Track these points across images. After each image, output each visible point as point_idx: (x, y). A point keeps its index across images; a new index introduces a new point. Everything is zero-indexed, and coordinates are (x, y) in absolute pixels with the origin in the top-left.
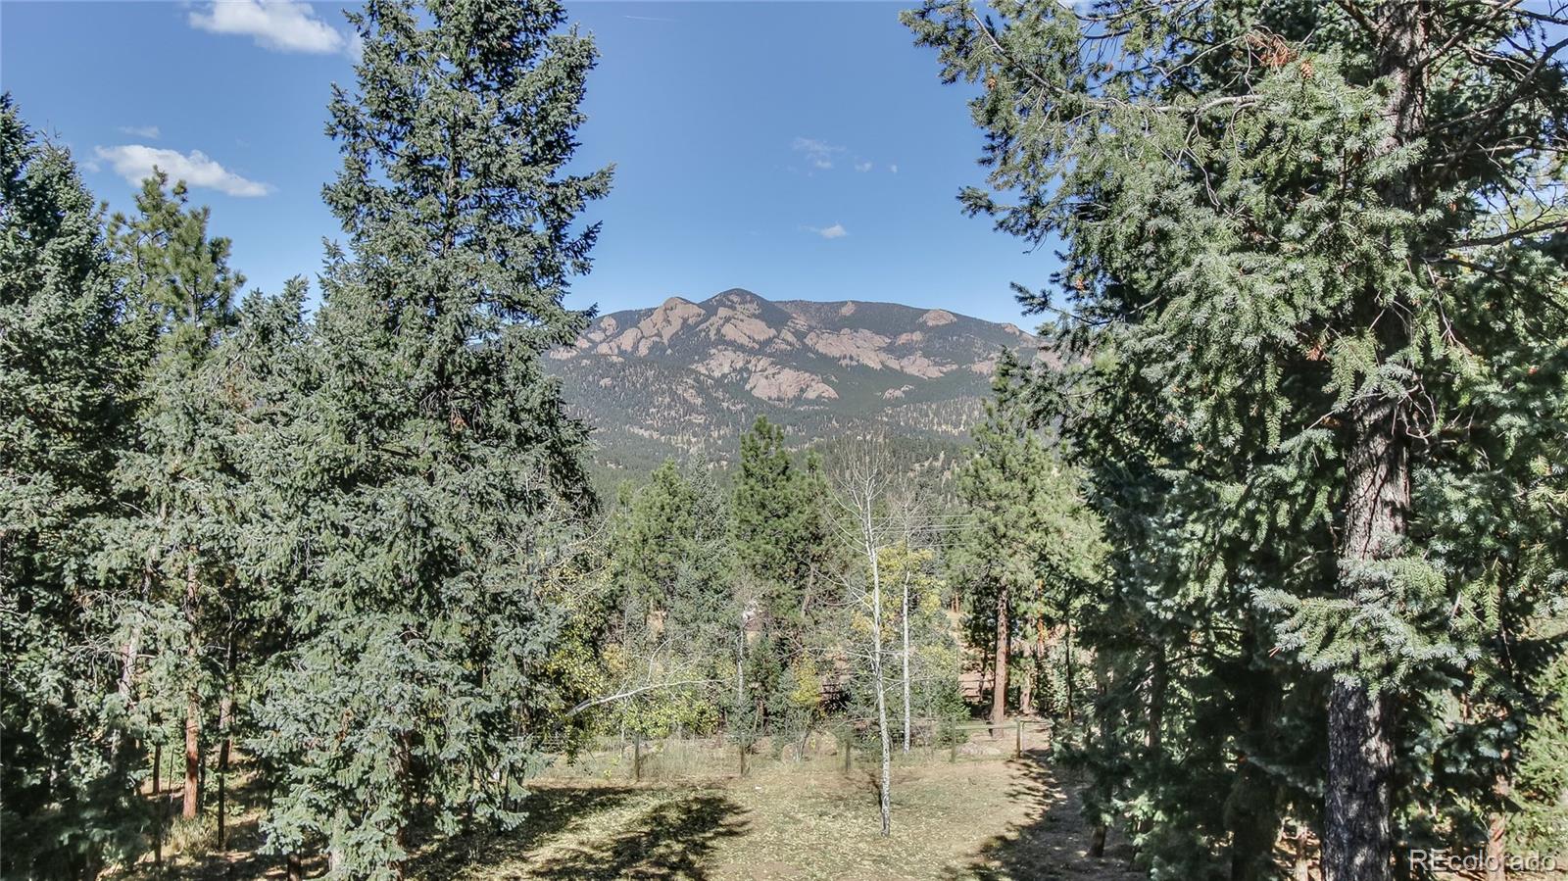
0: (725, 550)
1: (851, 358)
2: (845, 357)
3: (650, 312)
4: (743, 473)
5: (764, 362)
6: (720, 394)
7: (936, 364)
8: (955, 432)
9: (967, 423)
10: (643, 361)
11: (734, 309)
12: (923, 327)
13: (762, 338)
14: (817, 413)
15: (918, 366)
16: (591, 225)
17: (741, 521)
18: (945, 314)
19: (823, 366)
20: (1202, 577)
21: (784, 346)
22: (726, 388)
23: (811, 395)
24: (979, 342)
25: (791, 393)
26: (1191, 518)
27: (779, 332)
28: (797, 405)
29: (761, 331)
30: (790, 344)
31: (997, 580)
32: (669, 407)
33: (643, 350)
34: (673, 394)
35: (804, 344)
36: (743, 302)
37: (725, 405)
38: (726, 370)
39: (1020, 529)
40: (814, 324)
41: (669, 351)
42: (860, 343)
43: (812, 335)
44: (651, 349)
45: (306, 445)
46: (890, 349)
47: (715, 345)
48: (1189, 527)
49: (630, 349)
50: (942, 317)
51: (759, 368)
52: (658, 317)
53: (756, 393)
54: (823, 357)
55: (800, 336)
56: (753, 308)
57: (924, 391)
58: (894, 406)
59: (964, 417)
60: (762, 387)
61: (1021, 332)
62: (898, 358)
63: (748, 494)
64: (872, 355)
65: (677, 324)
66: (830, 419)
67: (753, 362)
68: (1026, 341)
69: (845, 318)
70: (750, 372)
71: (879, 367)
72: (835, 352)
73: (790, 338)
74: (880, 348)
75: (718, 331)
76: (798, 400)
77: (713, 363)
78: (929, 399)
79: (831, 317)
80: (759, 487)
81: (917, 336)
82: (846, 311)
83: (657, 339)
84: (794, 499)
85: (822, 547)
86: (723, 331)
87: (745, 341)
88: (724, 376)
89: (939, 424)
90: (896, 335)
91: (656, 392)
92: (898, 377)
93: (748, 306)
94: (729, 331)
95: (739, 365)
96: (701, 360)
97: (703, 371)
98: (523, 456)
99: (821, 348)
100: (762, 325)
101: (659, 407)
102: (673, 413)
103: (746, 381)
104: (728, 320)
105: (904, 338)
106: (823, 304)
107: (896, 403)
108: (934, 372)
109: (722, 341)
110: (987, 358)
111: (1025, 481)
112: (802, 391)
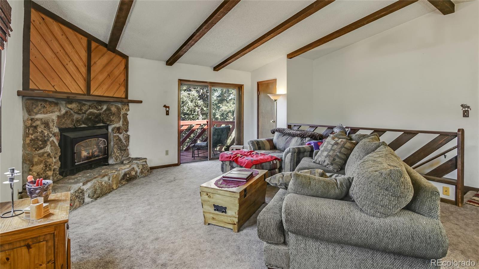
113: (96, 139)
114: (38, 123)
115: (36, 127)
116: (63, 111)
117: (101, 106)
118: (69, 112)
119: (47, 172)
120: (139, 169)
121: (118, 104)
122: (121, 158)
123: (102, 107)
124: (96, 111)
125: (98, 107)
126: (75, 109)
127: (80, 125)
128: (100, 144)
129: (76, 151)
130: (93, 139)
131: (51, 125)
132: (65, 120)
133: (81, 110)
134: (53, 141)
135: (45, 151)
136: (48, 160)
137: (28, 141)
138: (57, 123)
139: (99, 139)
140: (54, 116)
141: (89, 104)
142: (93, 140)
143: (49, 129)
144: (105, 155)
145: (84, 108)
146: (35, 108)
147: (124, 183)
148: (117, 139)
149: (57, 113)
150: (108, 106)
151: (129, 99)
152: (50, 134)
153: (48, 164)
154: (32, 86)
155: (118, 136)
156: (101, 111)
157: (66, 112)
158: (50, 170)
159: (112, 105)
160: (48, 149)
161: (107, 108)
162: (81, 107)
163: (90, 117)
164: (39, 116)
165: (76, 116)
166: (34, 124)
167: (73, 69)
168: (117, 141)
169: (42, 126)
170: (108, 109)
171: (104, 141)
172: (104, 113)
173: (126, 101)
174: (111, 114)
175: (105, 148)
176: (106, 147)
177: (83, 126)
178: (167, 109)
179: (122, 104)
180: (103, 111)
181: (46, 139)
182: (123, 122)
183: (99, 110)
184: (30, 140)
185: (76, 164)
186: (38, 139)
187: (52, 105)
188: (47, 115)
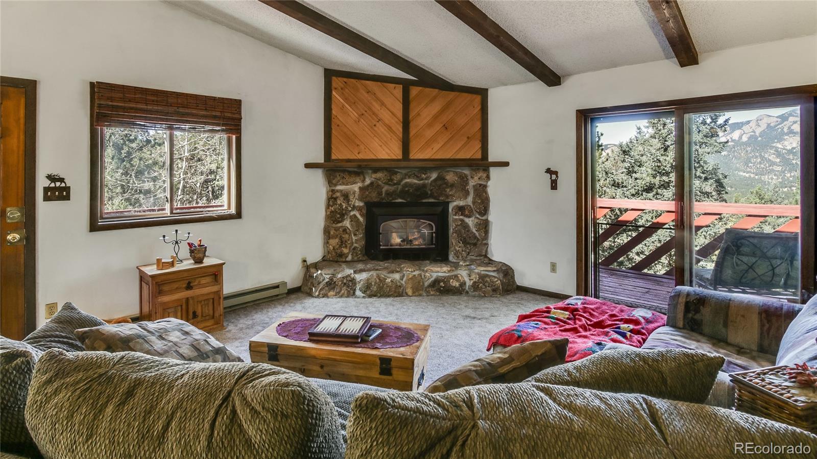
3: (748, 122)
10: (745, 144)
32: (760, 163)
33: (745, 139)
34: (762, 158)
41: (760, 139)
44: (749, 138)
45: (642, 180)
47: (786, 134)
49: (737, 139)
52: (753, 124)
65: (763, 126)
75: (789, 128)
77: (785, 142)
83: (753, 134)
91: (753, 157)
96: (779, 142)
97: (780, 146)
98: (707, 183)
101: (754, 163)
102: (762, 166)
113: (416, 220)
114: (338, 194)
115: (335, 199)
116: (368, 182)
117: (426, 174)
118: (375, 182)
119: (343, 249)
120: (470, 280)
121: (462, 170)
122: (465, 255)
123: (429, 174)
124: (416, 181)
125: (419, 176)
126: (382, 179)
127: (393, 199)
128: (422, 228)
129: (382, 231)
130: (409, 219)
131: (351, 197)
132: (370, 193)
133: (391, 180)
134: (355, 215)
135: (344, 225)
136: (343, 236)
137: (329, 213)
138: (359, 195)
139: (419, 221)
140: (356, 187)
141: (404, 172)
142: (410, 221)
143: (348, 202)
144: (432, 245)
145: (396, 178)
146: (334, 179)
147: (432, 293)
148: (459, 225)
149: (360, 185)
150: (439, 174)
151: (489, 161)
152: (349, 208)
153: (343, 240)
154: (333, 157)
155: (462, 221)
156: (426, 181)
157: (372, 184)
158: (346, 247)
159: (448, 171)
160: (347, 223)
161: (438, 177)
162: (390, 176)
163: (407, 189)
164: (339, 187)
165: (386, 188)
166: (334, 196)
167: (383, 130)
168: (458, 227)
169: (342, 199)
170: (440, 178)
171: (429, 224)
172: (433, 184)
173: (482, 164)
174: (447, 185)
175: (432, 235)
176: (434, 235)
177: (400, 200)
178: (554, 177)
179: (472, 170)
180: (431, 181)
181: (344, 212)
182: (474, 198)
183: (422, 179)
184: (330, 212)
185: (381, 247)
186: (337, 212)
187: (352, 176)
188: (347, 186)
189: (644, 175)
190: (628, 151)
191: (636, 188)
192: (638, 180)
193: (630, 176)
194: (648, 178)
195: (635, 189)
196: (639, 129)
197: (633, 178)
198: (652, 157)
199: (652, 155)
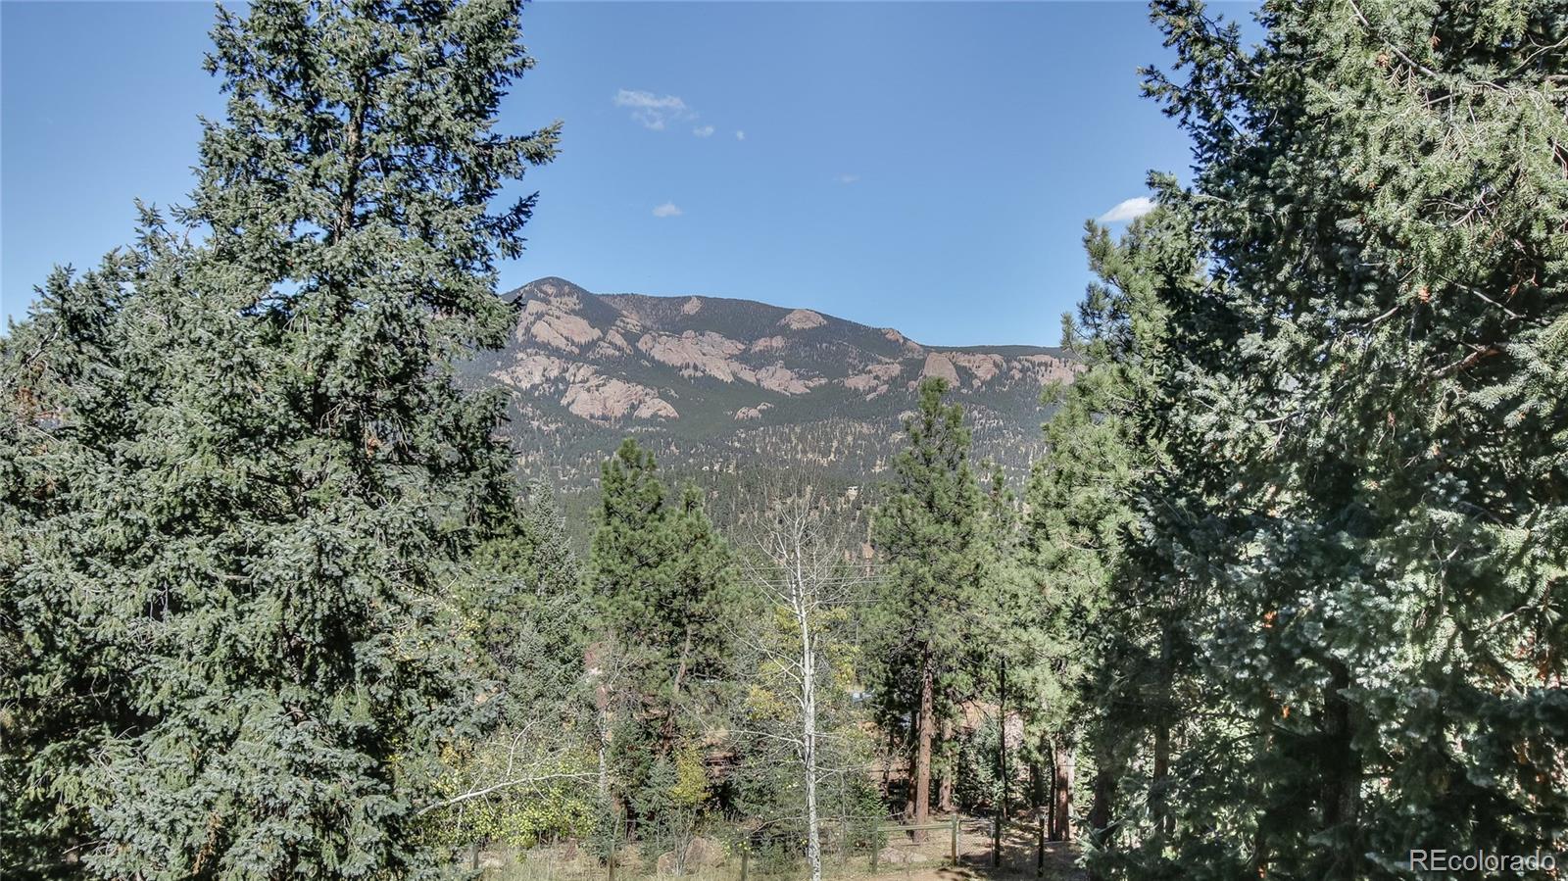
0: (575, 607)
1: (695, 368)
2: (687, 366)
4: (602, 510)
5: (585, 371)
6: (529, 411)
7: (800, 377)
8: (824, 462)
9: (838, 451)
11: (548, 302)
12: (785, 331)
13: (583, 340)
14: (651, 436)
15: (778, 379)
16: (525, 197)
17: (602, 571)
18: (813, 316)
19: (660, 376)
20: (1421, 637)
21: (611, 351)
22: (536, 403)
23: (644, 413)
24: (854, 351)
25: (619, 410)
26: (1409, 567)
27: (605, 334)
28: (626, 425)
29: (582, 331)
30: (619, 349)
31: (922, 645)
35: (637, 350)
36: (560, 294)
37: (535, 424)
38: (537, 379)
39: (949, 583)
40: (649, 323)
42: (707, 349)
43: (647, 337)
45: (163, 471)
46: (743, 358)
47: (523, 347)
48: (1408, 578)
50: (809, 319)
51: (579, 378)
53: (575, 409)
54: (660, 366)
55: (632, 338)
56: (572, 301)
57: (785, 410)
58: (747, 428)
59: (835, 444)
60: (582, 403)
61: (905, 339)
62: (754, 369)
63: (612, 536)
64: (722, 364)
66: (668, 445)
67: (572, 370)
68: (912, 350)
69: (688, 318)
70: (567, 384)
71: (729, 379)
72: (674, 359)
73: (619, 340)
74: (732, 356)
75: (528, 330)
76: (628, 419)
77: (520, 371)
78: (791, 421)
79: (669, 315)
80: (625, 528)
81: (778, 342)
82: (690, 308)
84: (669, 544)
85: (704, 604)
86: (534, 330)
87: (561, 343)
88: (534, 387)
89: (804, 452)
90: (752, 339)
92: (752, 393)
93: (565, 299)
94: (541, 331)
95: (554, 373)
96: (505, 367)
97: (507, 380)
99: (658, 354)
100: (582, 323)
103: (562, 394)
104: (540, 316)
105: (761, 344)
106: (660, 300)
107: (750, 424)
108: (798, 387)
109: (532, 343)
110: (863, 371)
111: (957, 522)
112: (633, 407)
189: (175, 448)
190: (97, 320)
191: (134, 515)
192: (141, 474)
193: (101, 449)
194: (195, 462)
195: (127, 522)
196: (151, 219)
197: (118, 459)
198: (221, 344)
199: (220, 333)
